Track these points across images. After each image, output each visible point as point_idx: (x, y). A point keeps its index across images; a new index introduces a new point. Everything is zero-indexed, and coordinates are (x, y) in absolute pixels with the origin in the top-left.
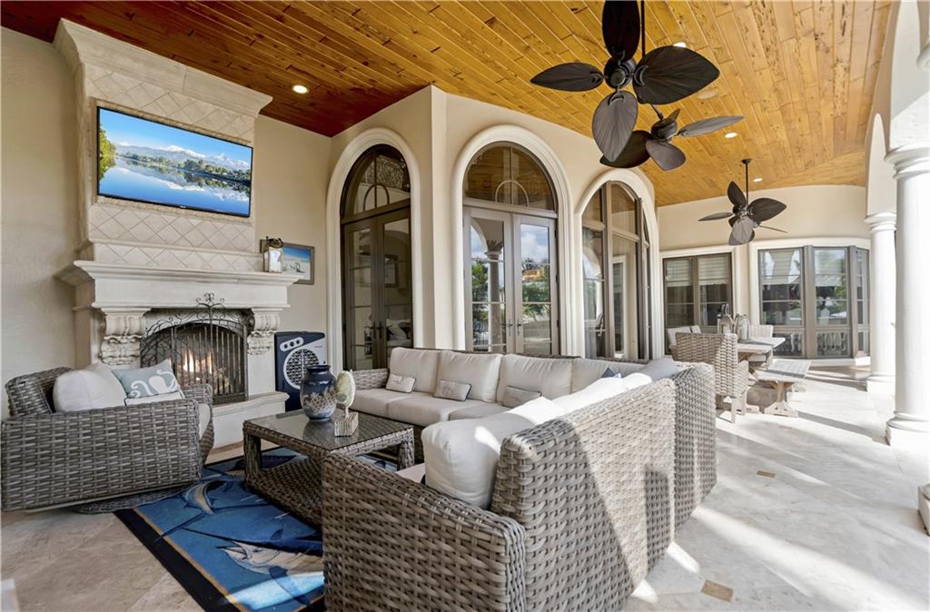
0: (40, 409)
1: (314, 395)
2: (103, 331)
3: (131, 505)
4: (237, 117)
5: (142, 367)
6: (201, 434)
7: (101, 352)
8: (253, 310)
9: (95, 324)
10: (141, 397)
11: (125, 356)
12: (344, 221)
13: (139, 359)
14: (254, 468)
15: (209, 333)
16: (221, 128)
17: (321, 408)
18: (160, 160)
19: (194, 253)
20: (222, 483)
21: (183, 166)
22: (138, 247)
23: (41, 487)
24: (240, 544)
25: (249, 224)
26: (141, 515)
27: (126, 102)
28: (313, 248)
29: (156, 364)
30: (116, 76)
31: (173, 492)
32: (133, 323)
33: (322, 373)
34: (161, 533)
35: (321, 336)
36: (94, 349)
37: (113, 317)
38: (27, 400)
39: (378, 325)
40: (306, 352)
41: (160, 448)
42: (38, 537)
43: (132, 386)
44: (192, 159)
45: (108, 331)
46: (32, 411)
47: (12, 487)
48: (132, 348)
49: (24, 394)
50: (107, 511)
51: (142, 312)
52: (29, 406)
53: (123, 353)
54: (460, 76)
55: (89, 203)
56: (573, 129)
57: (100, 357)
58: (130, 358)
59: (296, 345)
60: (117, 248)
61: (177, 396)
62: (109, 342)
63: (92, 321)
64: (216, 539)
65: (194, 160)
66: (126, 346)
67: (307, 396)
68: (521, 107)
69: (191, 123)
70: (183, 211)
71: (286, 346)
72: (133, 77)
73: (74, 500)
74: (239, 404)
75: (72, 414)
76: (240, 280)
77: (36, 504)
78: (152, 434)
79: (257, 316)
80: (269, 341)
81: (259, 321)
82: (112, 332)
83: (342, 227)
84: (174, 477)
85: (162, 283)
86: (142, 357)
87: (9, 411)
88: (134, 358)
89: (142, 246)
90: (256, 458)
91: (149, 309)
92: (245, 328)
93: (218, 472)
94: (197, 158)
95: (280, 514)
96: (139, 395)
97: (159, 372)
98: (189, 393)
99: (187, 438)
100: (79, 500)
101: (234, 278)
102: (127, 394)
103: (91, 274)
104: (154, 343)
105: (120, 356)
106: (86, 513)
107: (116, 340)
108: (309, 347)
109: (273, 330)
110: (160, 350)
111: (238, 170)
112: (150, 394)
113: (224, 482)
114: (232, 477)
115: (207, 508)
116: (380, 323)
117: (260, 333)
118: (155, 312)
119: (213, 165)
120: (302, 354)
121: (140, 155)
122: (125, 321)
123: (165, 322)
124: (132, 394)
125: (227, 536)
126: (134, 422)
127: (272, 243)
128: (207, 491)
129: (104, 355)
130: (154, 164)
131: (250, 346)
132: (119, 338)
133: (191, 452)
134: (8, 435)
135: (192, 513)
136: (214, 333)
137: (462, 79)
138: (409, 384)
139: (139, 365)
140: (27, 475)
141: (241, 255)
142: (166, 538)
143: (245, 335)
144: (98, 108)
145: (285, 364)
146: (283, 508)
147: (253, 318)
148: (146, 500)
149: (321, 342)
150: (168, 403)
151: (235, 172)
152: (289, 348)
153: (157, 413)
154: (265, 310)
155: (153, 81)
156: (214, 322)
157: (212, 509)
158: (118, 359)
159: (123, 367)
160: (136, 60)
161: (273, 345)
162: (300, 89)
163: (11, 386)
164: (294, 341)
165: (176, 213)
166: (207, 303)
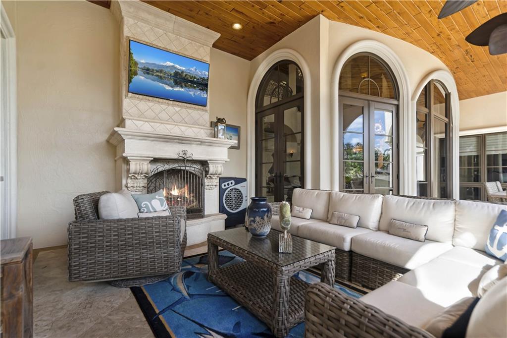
0: (91, 217)
1: (258, 219)
2: (128, 171)
3: (140, 284)
4: (201, 47)
5: (148, 193)
6: (181, 240)
7: (127, 183)
8: (208, 162)
9: (124, 167)
10: (147, 212)
11: (139, 187)
12: (257, 112)
13: (146, 189)
14: (214, 267)
15: (184, 174)
16: (193, 54)
17: (262, 228)
18: (161, 71)
19: (177, 126)
20: (193, 273)
21: (173, 75)
22: (148, 122)
23: (90, 268)
24: (211, 332)
25: (206, 111)
26: (146, 293)
27: (144, 39)
28: (239, 127)
29: (156, 192)
30: (140, 23)
31: (164, 278)
32: (144, 167)
33: (262, 203)
34: (157, 311)
35: (244, 180)
36: (124, 182)
37: (134, 163)
38: (84, 210)
39: (278, 174)
40: (236, 189)
41: (157, 248)
42: (87, 301)
43: (142, 205)
44: (178, 71)
45: (131, 172)
46: (87, 218)
47: (75, 266)
48: (142, 182)
49: (83, 206)
50: (126, 286)
51: (148, 160)
52: (85, 214)
53: (138, 185)
54: (341, 4)
55: (124, 97)
56: (411, 42)
57: (127, 187)
58: (142, 188)
59: (230, 185)
60: (137, 122)
61: (167, 214)
62: (131, 178)
63: (123, 165)
64: (194, 324)
65: (179, 71)
66: (140, 180)
67: (253, 219)
68: (378, 27)
69: (176, 51)
70: (172, 102)
71: (225, 186)
72: (148, 24)
73: (108, 278)
74: (200, 220)
75: (108, 221)
76: (202, 142)
77: (87, 279)
78: (152, 238)
79: (210, 165)
80: (216, 181)
81: (212, 169)
82: (133, 172)
83: (256, 114)
84: (165, 268)
85: (160, 143)
86: (148, 188)
87: (75, 216)
88: (144, 189)
89: (150, 122)
90: (215, 260)
91: (152, 159)
92: (204, 172)
93: (190, 264)
94: (180, 70)
95: (236, 307)
96: (146, 211)
97: (157, 197)
98: (173, 211)
99: (173, 243)
100: (110, 278)
101: (199, 141)
102: (139, 210)
103: (123, 136)
104: (154, 179)
105: (137, 187)
106: (115, 286)
107: (135, 176)
108: (238, 186)
109: (219, 174)
110: (158, 184)
111: (202, 77)
112: (152, 211)
113: (194, 273)
114: (199, 269)
115: (185, 293)
116: (280, 173)
117: (212, 176)
118: (155, 160)
119: (189, 74)
120: (234, 190)
121: (150, 68)
122: (140, 165)
123: (161, 167)
124: (142, 210)
125: (201, 323)
126: (142, 230)
127: (220, 121)
128: (184, 279)
129: (129, 185)
130: (158, 74)
131: (206, 184)
132: (136, 175)
133: (175, 252)
134: (73, 232)
135: (177, 297)
136: (187, 175)
137: (342, 7)
138: (308, 213)
139: (147, 191)
140: (83, 259)
141: (202, 128)
142: (161, 317)
143: (204, 177)
144: (130, 40)
145: (224, 197)
146: (237, 302)
147: (208, 167)
148: (149, 282)
149: (244, 184)
150: (162, 217)
151: (201, 78)
152: (227, 186)
153: (156, 224)
154: (215, 161)
155: (158, 26)
156: (187, 168)
157: (188, 294)
158: (136, 188)
159: (138, 193)
160: (150, 13)
161: (218, 184)
162: (237, 26)
163: (76, 201)
164: (230, 182)
165: (168, 103)
166: (183, 156)
